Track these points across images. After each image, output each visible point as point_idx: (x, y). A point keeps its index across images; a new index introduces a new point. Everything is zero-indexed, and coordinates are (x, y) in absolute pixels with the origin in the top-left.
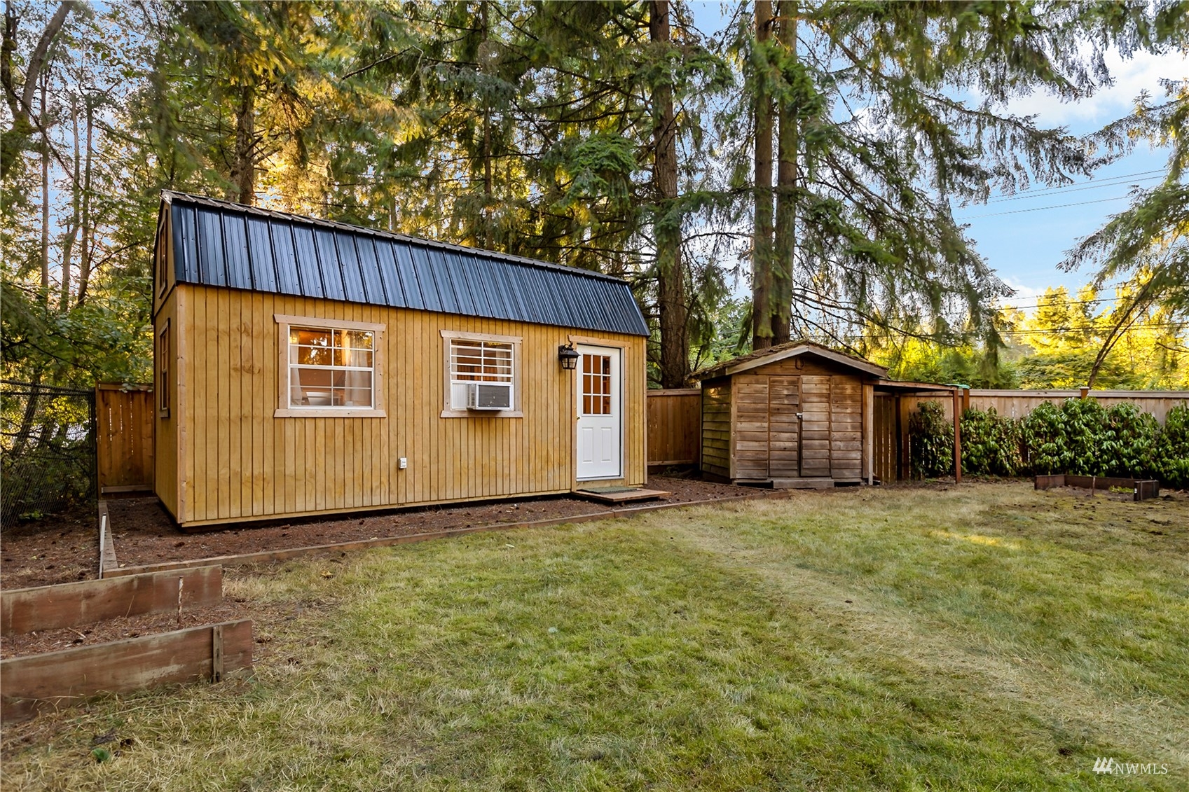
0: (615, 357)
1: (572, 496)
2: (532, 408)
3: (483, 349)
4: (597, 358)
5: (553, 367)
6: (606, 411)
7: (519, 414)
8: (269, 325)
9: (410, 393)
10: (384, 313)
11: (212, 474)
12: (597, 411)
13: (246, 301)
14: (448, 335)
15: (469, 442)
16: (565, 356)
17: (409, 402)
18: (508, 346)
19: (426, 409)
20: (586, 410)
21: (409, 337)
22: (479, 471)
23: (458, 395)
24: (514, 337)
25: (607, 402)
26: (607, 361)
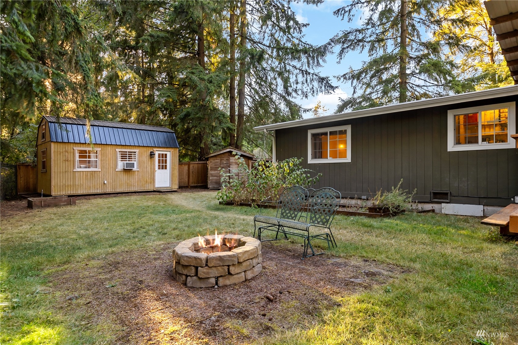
0: (168, 154)
1: (154, 191)
2: (142, 168)
3: (128, 153)
4: (163, 154)
5: (148, 157)
6: (166, 168)
7: (138, 170)
8: (72, 150)
9: (107, 165)
10: (101, 146)
11: (59, 184)
12: (163, 168)
13: (67, 145)
14: (118, 150)
15: (124, 177)
16: (152, 155)
17: (107, 167)
18: (135, 152)
19: (112, 169)
20: (159, 169)
21: (107, 151)
22: (126, 184)
23: (121, 165)
24: (137, 150)
25: (166, 166)
26: (166, 155)
